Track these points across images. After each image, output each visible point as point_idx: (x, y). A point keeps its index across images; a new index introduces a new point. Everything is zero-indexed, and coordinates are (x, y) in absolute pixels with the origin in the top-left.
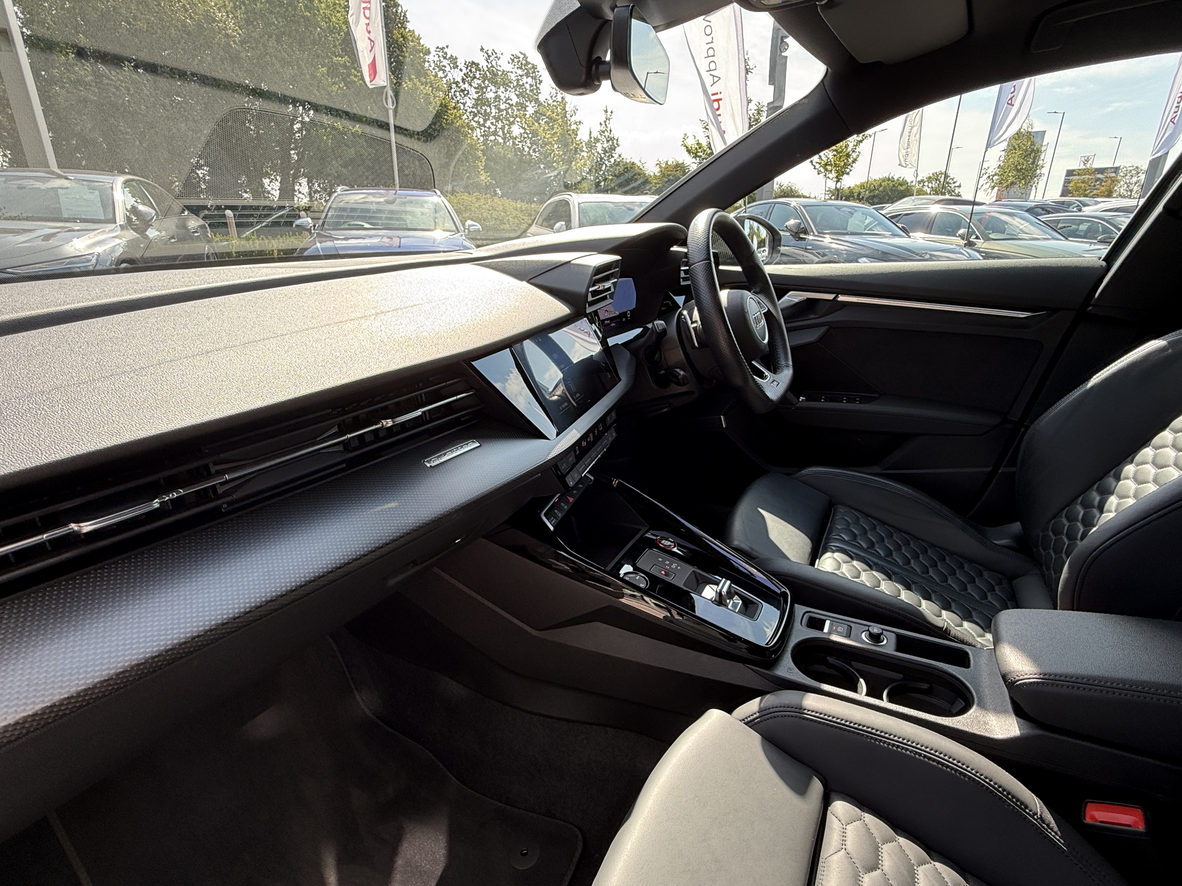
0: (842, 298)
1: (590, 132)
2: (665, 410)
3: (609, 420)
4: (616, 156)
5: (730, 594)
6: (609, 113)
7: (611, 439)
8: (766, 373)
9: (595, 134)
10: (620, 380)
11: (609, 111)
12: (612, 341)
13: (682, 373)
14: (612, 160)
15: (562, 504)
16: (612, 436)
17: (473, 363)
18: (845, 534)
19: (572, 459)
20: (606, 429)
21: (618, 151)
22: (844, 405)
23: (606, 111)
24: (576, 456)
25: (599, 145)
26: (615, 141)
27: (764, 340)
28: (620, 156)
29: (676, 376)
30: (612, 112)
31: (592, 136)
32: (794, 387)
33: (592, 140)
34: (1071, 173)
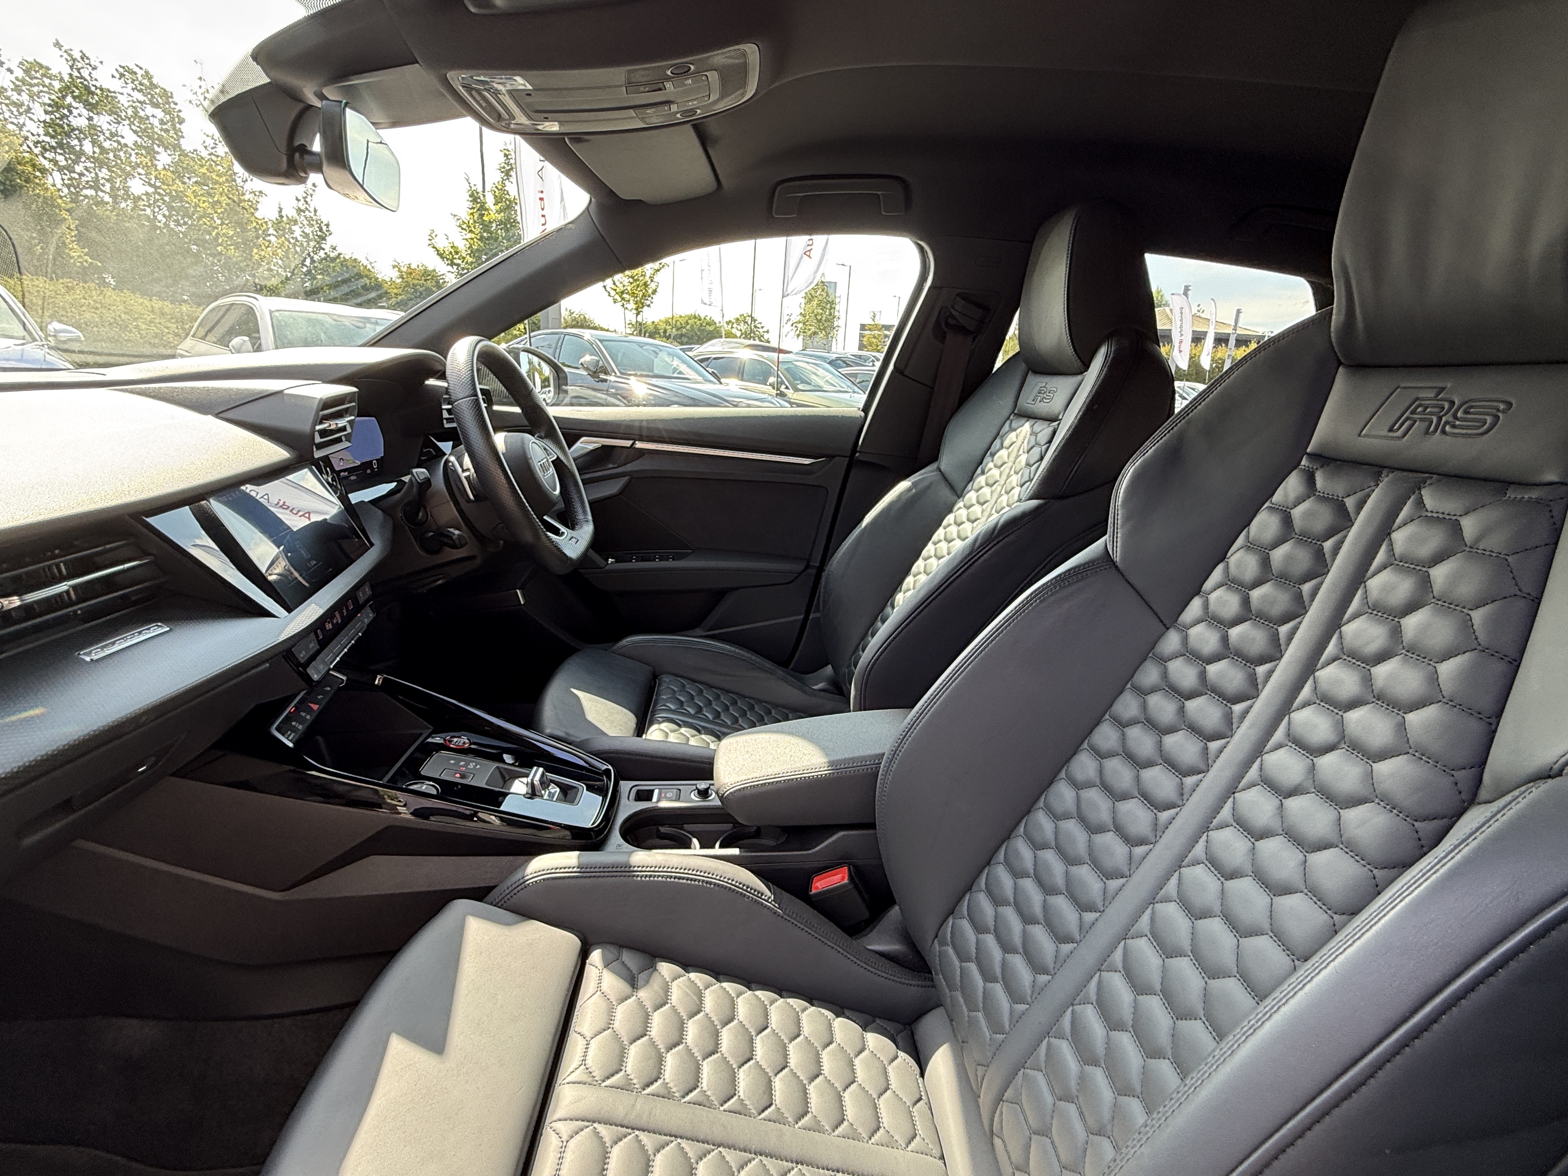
0: (639, 445)
1: (280, 208)
2: (440, 582)
3: (362, 597)
4: (327, 247)
5: (545, 784)
7: (366, 621)
8: (563, 529)
9: (289, 212)
10: (372, 545)
12: (355, 497)
13: (457, 532)
14: (322, 253)
15: (303, 714)
16: (368, 617)
17: (150, 520)
18: (671, 702)
19: (313, 646)
20: (359, 608)
21: (330, 241)
22: (657, 564)
24: (319, 641)
25: (296, 228)
26: (324, 227)
27: (555, 490)
28: (334, 249)
29: (450, 536)
31: (283, 214)
32: (595, 544)
33: (284, 219)
34: (863, 327)
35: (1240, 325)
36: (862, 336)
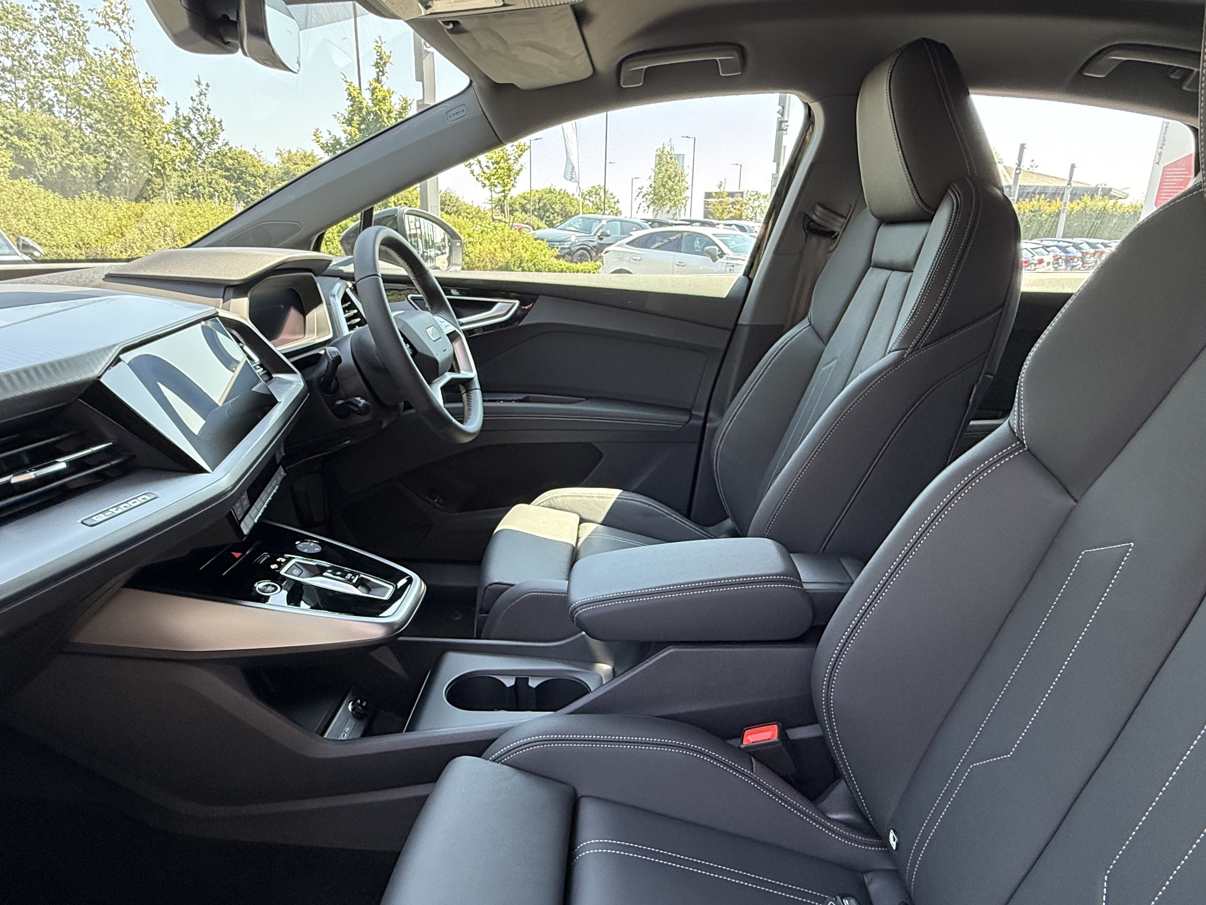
1: (178, 109)
4: (221, 143)
6: (203, 87)
9: (185, 111)
11: (204, 83)
14: (215, 147)
21: (222, 136)
23: (199, 83)
25: (193, 126)
26: (217, 125)
28: (227, 144)
30: (207, 85)
31: (180, 114)
33: (181, 118)
34: (708, 195)
35: (1073, 179)
36: (707, 203)
